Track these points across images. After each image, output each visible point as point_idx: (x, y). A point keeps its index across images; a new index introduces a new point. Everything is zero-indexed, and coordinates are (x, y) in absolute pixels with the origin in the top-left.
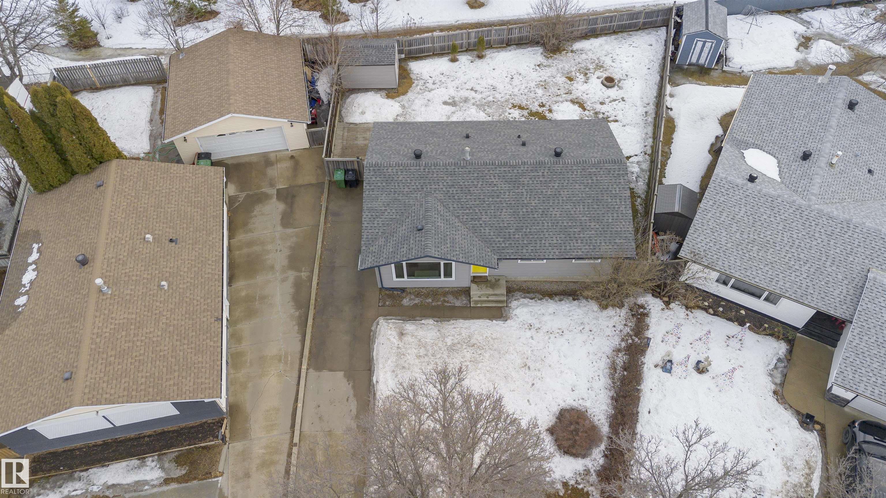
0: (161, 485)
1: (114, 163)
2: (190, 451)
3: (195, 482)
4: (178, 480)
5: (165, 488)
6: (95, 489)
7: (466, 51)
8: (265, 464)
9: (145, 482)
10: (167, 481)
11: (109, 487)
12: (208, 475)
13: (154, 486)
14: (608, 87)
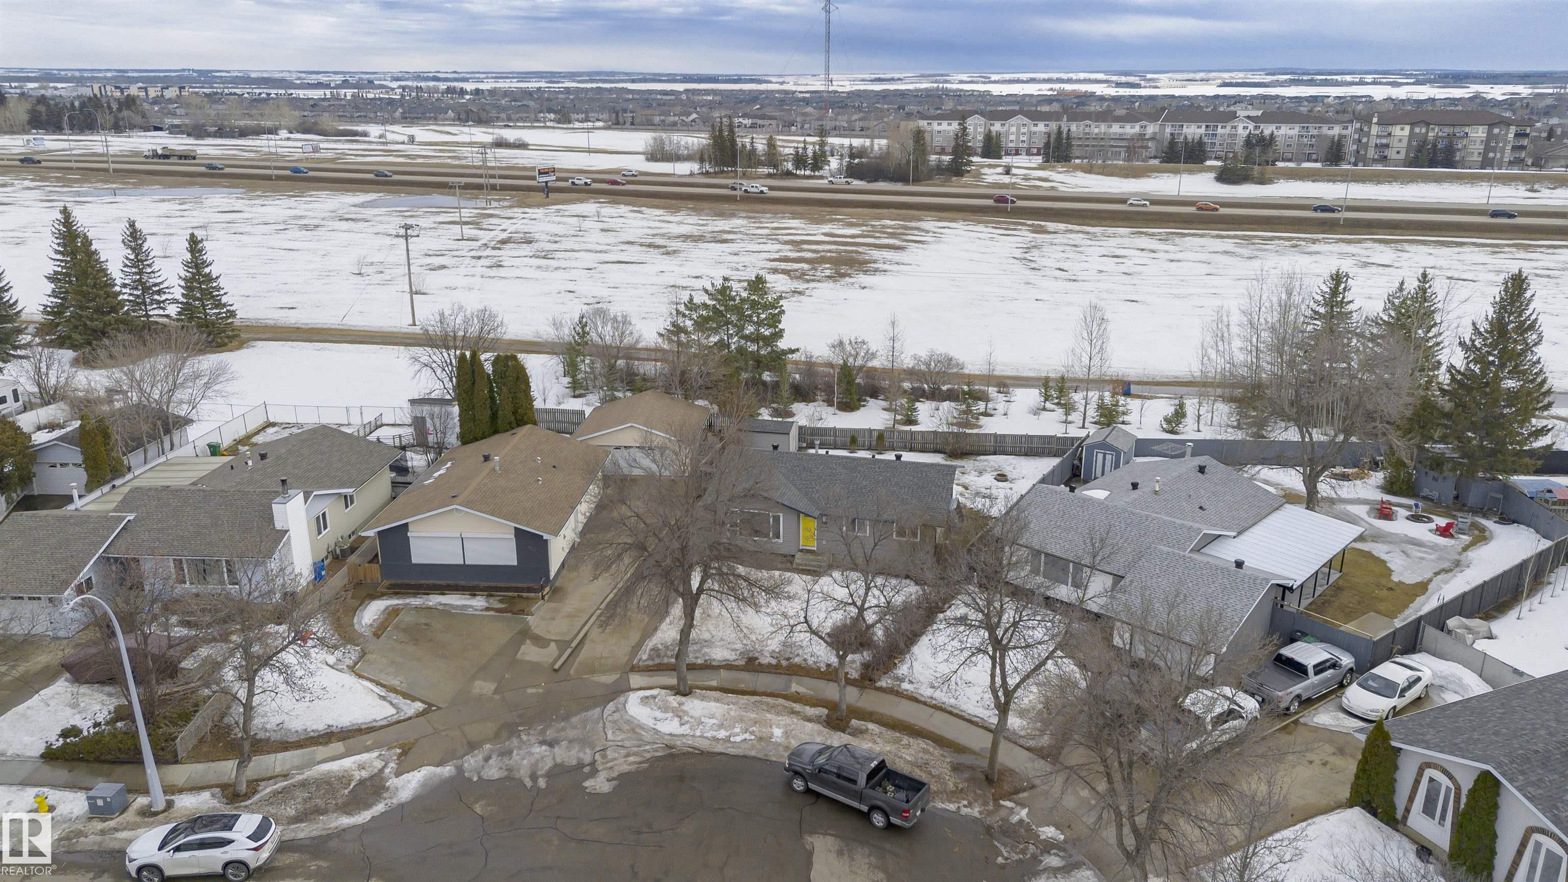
0: (482, 610)
1: (529, 426)
2: (514, 597)
3: (509, 614)
4: (497, 610)
5: (485, 613)
6: (431, 603)
7: (868, 450)
8: (570, 616)
9: (471, 607)
10: (487, 609)
11: (441, 604)
12: (522, 612)
13: (476, 610)
14: (998, 481)
